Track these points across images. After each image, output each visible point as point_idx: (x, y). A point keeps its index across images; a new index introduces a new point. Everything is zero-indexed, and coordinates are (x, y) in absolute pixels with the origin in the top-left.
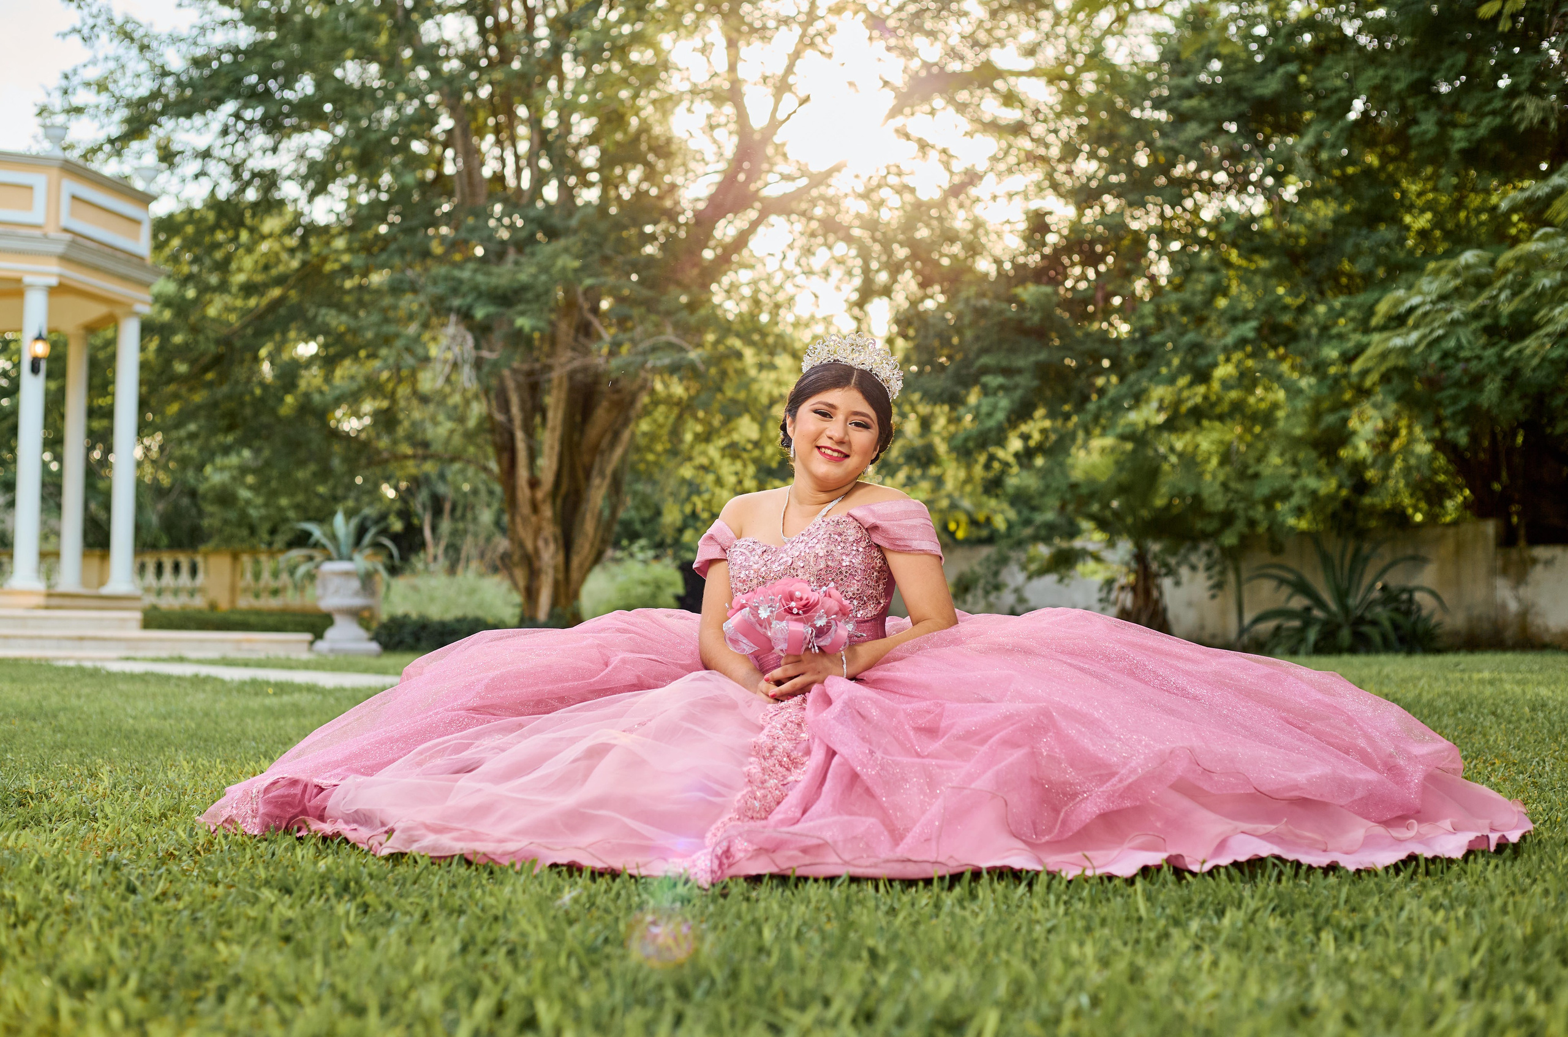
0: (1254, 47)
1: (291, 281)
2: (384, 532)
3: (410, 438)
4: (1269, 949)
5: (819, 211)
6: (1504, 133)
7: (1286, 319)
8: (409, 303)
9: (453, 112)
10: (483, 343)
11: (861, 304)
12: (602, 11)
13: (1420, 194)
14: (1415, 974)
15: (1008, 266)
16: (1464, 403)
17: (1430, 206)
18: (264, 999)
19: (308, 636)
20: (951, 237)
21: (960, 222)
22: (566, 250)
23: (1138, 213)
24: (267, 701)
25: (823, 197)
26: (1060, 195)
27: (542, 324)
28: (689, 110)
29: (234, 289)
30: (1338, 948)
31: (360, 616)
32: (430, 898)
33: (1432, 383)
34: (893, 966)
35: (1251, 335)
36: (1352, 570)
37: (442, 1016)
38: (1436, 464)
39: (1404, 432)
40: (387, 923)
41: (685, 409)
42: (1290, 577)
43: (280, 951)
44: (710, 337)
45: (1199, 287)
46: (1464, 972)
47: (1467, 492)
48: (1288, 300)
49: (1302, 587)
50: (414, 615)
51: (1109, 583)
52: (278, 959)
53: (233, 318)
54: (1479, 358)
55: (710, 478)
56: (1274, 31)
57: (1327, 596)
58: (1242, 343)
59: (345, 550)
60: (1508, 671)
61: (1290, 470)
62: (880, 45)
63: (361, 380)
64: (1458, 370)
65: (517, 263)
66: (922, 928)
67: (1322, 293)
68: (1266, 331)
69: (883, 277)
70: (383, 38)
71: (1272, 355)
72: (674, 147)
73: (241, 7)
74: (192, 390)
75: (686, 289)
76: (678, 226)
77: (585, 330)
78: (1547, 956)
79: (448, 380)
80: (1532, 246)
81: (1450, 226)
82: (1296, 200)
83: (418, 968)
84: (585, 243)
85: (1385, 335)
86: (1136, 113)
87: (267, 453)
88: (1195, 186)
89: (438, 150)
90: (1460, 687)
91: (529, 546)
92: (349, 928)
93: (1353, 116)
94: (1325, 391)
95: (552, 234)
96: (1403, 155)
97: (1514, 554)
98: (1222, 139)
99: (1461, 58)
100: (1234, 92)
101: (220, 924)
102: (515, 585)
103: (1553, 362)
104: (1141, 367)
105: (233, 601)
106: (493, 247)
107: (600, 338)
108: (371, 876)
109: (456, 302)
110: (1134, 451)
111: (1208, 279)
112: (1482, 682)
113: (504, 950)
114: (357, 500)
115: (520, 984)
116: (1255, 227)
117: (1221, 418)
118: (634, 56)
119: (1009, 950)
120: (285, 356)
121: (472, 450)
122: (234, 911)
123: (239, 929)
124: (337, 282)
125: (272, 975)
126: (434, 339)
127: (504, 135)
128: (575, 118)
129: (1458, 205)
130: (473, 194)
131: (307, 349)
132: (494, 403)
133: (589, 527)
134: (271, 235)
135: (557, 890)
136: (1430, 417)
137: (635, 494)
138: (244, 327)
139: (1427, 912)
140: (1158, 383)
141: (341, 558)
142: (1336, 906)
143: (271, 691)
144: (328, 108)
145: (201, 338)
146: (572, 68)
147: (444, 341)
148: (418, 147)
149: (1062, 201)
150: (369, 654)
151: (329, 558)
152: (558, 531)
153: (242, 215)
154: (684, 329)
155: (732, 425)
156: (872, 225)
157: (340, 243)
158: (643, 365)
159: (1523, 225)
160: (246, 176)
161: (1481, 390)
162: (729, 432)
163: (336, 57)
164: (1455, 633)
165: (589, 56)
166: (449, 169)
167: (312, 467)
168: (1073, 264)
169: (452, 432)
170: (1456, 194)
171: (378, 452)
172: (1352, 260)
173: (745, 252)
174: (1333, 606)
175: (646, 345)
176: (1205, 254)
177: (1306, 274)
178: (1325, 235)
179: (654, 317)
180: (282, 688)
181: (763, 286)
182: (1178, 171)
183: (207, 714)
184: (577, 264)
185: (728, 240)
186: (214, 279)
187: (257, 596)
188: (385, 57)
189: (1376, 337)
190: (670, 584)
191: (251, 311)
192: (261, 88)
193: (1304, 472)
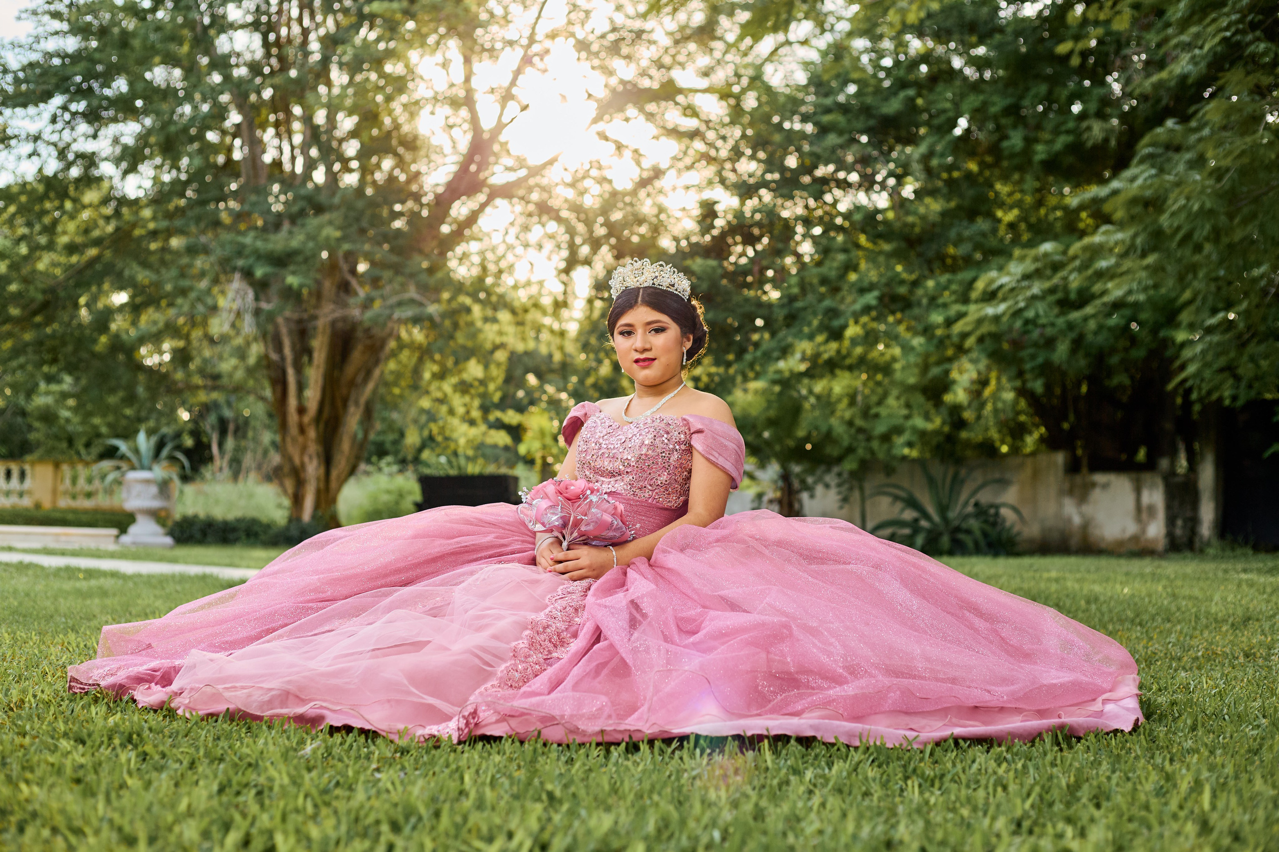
0: (882, 75)
1: (106, 243)
2: (179, 447)
3: (201, 372)
4: (867, 794)
5: (535, 196)
6: (1076, 148)
7: (902, 290)
8: (200, 263)
9: (241, 109)
10: (262, 296)
11: (567, 271)
12: (363, 31)
13: (1010, 194)
14: (980, 814)
15: (684, 243)
16: (1040, 360)
17: (1019, 204)
18: (55, 830)
19: (114, 531)
20: (640, 221)
21: (647, 208)
22: (330, 223)
23: (788, 204)
24: (78, 585)
25: (538, 185)
26: (727, 187)
27: (308, 282)
28: (432, 113)
29: (59, 248)
30: (921, 793)
31: (158, 516)
32: (197, 749)
33: (1017, 345)
34: (565, 807)
35: (874, 302)
36: (952, 490)
37: (199, 845)
38: (1019, 408)
39: (993, 382)
40: (160, 769)
41: (424, 353)
42: (903, 494)
43: (71, 790)
44: (446, 295)
45: (835, 264)
46: (1019, 813)
47: (1043, 430)
48: (905, 276)
49: (912, 503)
50: (202, 515)
51: (760, 496)
52: (69, 797)
53: (58, 271)
54: (1053, 325)
55: (444, 409)
56: (897, 63)
57: (931, 510)
58: (867, 309)
59: (146, 461)
60: (1071, 571)
61: (904, 412)
62: (588, 65)
63: (161, 325)
64: (1036, 334)
65: (290, 232)
66: (593, 775)
67: (931, 271)
68: (886, 300)
69: (585, 250)
70: (186, 48)
71: (891, 319)
72: (418, 143)
73: (68, 20)
74: (23, 329)
75: (427, 256)
76: (422, 205)
77: (345, 288)
78: (1084, 800)
79: (233, 325)
80: (1097, 239)
81: (1033, 220)
82: (912, 197)
83: (183, 806)
84: (346, 217)
85: (980, 306)
86: (787, 125)
87: (84, 382)
88: (833, 184)
89: (228, 139)
90: (1032, 584)
91: (297, 461)
92: (130, 773)
93: (958, 132)
94: (932, 349)
95: (319, 209)
96: (996, 164)
97: (1078, 479)
98: (855, 147)
99: (1043, 89)
100: (866, 110)
101: (23, 768)
102: (285, 492)
103: (1110, 329)
104: (788, 326)
105: (54, 501)
106: (271, 219)
107: (356, 294)
108: (150, 729)
109: (240, 263)
110: (780, 394)
111: (841, 257)
112: (1049, 580)
113: (253, 792)
114: (158, 420)
115: (265, 820)
116: (879, 217)
117: (850, 368)
118: (388, 68)
119: (659, 794)
120: (100, 305)
121: (251, 383)
122: (36, 759)
123: (39, 772)
124: (144, 244)
125: (63, 811)
126: (223, 292)
127: (282, 129)
128: (340, 116)
129: (1040, 203)
130: (256, 176)
131: (120, 298)
132: (271, 346)
133: (346, 446)
134: (90, 205)
135: (302, 742)
136: (1013, 371)
137: (384, 420)
138: (68, 279)
139: (992, 764)
140: (801, 339)
141: (143, 468)
142: (922, 760)
143: (81, 576)
144: (139, 103)
145: (32, 288)
146: (339, 77)
147: (231, 295)
148: (212, 136)
149: (728, 193)
150: (164, 547)
151: (133, 468)
152: (320, 449)
153: (66, 188)
154: (423, 288)
155: (461, 366)
156: (577, 209)
157: (147, 213)
158: (390, 317)
159: (1090, 221)
160: (71, 157)
161: (1053, 349)
162: (460, 372)
163: (146, 63)
164: (1031, 541)
165: (354, 67)
166: (237, 155)
167: (121, 394)
168: (736, 244)
169: (236, 368)
170: (1038, 196)
171: (175, 383)
172: (955, 245)
173: (475, 228)
174: (936, 518)
175: (394, 300)
176: (840, 238)
177: (920, 255)
178: (934, 225)
179: (400, 279)
180: (90, 574)
181: (490, 256)
182: (821, 171)
183: (27, 595)
184: (338, 234)
185: (462, 218)
186: (43, 240)
187: (74, 497)
188: (185, 63)
189: (972, 308)
190: (410, 493)
191: (72, 266)
192: (85, 86)
193: (915, 412)
